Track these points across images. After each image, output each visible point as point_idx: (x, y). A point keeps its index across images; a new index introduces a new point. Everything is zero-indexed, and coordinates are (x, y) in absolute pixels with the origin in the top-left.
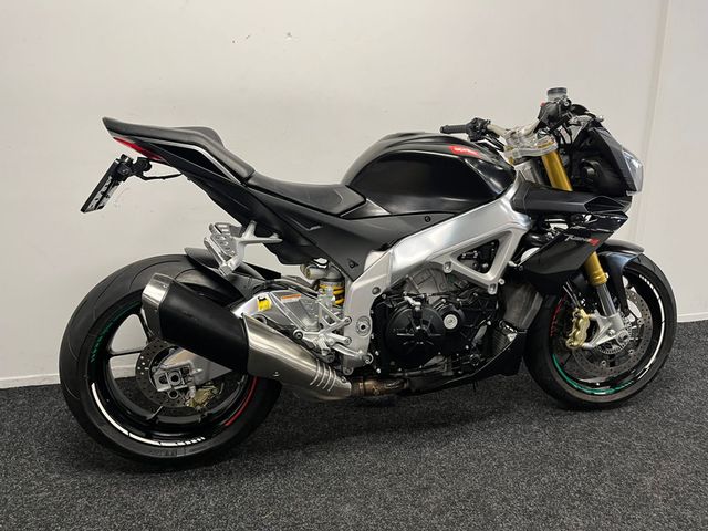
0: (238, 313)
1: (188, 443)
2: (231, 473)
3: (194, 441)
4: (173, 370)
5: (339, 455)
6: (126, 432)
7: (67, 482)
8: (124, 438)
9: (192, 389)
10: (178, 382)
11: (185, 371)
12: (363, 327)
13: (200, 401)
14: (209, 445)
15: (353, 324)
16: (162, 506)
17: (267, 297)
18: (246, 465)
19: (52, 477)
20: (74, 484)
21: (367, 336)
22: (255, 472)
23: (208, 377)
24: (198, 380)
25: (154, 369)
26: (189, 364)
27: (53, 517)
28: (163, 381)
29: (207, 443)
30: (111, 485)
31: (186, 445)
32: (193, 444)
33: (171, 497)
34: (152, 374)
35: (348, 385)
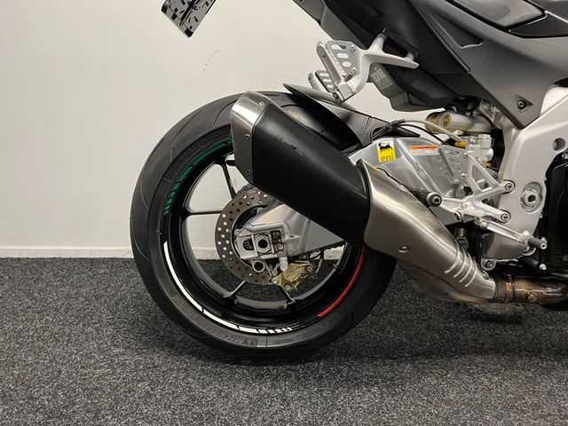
0: (354, 158)
1: (271, 331)
2: (321, 377)
3: (279, 331)
4: (261, 232)
5: (465, 377)
6: (200, 308)
7: (130, 359)
8: (197, 315)
9: (284, 261)
10: (266, 250)
11: (276, 235)
12: (531, 198)
13: (291, 278)
14: (297, 338)
15: (517, 193)
16: (237, 407)
17: (392, 145)
18: (339, 371)
19: (116, 351)
20: (137, 363)
21: (536, 214)
22: (353, 382)
23: (303, 247)
24: (293, 249)
25: (237, 231)
26: (281, 227)
27: (106, 402)
28: (248, 245)
29: (293, 336)
30: (179, 369)
31: (269, 334)
32: (276, 334)
33: (248, 397)
34: (234, 238)
35: (491, 283)
